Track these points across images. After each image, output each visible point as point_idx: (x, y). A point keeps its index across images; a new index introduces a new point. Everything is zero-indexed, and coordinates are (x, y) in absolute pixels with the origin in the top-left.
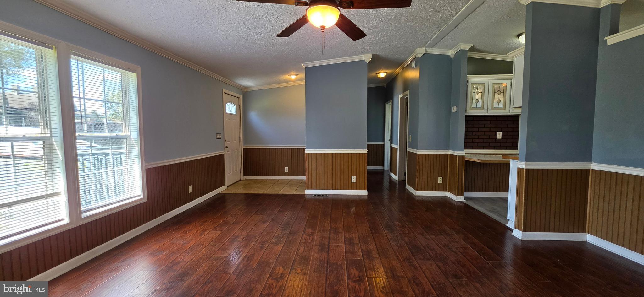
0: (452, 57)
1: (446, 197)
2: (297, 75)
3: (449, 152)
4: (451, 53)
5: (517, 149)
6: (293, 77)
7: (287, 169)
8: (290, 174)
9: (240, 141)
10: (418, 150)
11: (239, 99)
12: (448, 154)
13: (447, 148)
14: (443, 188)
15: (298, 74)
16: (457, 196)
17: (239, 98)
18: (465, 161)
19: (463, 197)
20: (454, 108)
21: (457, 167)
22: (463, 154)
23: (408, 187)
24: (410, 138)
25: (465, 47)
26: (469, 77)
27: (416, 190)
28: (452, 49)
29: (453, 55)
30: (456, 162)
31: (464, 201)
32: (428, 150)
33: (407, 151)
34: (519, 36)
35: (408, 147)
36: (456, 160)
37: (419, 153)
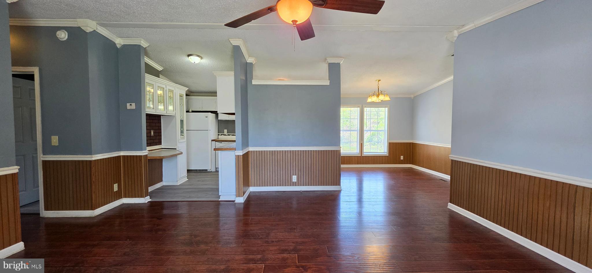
0: (118, 46)
1: (123, 205)
3: (122, 153)
4: (119, 42)
5: (161, 144)
10: (93, 156)
12: (120, 156)
13: (120, 150)
14: (118, 196)
16: (145, 198)
18: (148, 159)
19: (149, 197)
20: (131, 105)
21: (142, 168)
22: (147, 154)
23: (57, 213)
24: (55, 140)
25: (144, 44)
26: (146, 76)
27: (92, 210)
28: (119, 38)
29: (121, 46)
30: (140, 162)
31: (150, 200)
32: (103, 153)
33: (41, 162)
34: (189, 56)
35: (44, 154)
36: (141, 160)
37: (93, 159)
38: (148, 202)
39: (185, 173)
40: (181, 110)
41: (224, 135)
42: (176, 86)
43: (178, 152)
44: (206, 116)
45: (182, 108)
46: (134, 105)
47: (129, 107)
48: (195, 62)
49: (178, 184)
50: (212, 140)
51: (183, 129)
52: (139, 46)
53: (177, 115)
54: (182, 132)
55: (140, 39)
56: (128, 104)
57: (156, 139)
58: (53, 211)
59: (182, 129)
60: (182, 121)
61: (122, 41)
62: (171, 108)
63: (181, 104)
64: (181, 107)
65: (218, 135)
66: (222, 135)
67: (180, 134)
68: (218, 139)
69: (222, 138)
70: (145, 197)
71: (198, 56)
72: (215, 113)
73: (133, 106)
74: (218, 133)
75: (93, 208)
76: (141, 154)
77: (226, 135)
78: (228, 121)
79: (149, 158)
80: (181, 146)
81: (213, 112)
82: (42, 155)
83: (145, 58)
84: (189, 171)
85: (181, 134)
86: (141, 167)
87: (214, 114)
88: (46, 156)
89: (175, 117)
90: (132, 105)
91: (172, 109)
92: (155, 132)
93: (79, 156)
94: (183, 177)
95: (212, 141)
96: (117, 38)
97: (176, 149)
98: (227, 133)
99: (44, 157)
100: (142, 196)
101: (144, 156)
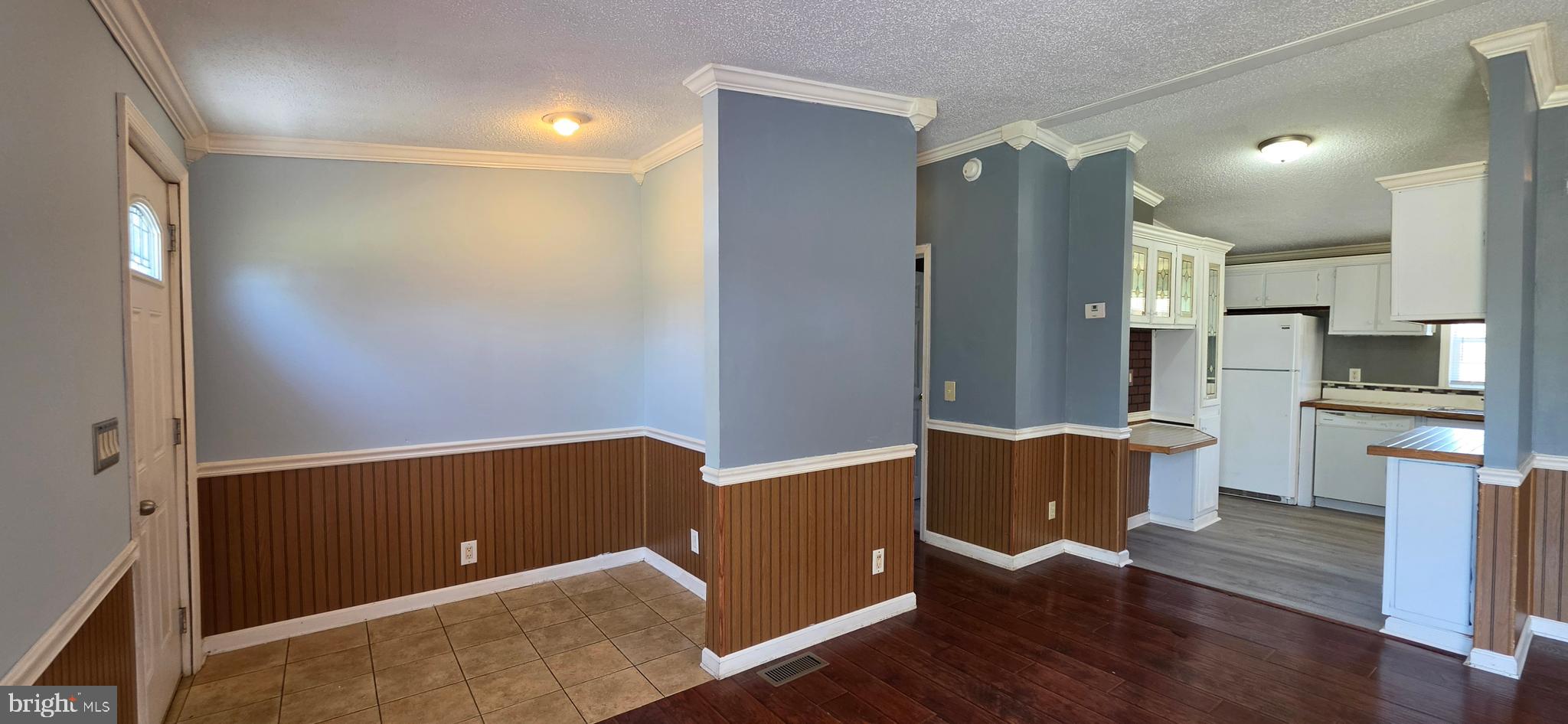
0: (1071, 166)
1: (1064, 556)
2: (584, 119)
3: (1068, 429)
4: (1074, 154)
5: (1150, 409)
6: (566, 128)
7: (469, 549)
8: (489, 566)
9: (177, 442)
10: (1017, 431)
11: (173, 189)
12: (1063, 434)
13: (1062, 419)
14: (1054, 532)
15: (590, 111)
16: (1119, 553)
17: (169, 182)
18: (1131, 451)
19: (1126, 551)
20: (1095, 307)
21: (1115, 472)
22: (1127, 436)
23: (947, 541)
24: (950, 391)
25: (1135, 143)
26: (1134, 228)
27: (1009, 554)
28: (1075, 146)
29: (1077, 162)
30: (1112, 456)
31: (1130, 562)
32: (1033, 426)
33: (927, 431)
34: (1262, 145)
35: (930, 418)
36: (1112, 452)
37: (1018, 438)
38: (1125, 566)
39: (1213, 500)
40: (1213, 310)
41: (1347, 387)
42: (1203, 243)
43: (1199, 438)
44: (1286, 325)
45: (1215, 304)
46: (1102, 306)
47: (1089, 313)
48: (1283, 161)
49: (1196, 530)
50: (1301, 403)
51: (1214, 368)
52: (1124, 152)
53: (1199, 327)
54: (1211, 373)
55: (1127, 133)
56: (1088, 307)
57: (1138, 394)
58: (940, 536)
59: (1211, 368)
60: (1212, 341)
61: (1080, 150)
62: (1185, 306)
63: (1213, 295)
64: (1211, 300)
65: (1323, 386)
66: (1336, 386)
67: (1205, 378)
68: (1321, 399)
69: (1336, 395)
70: (1120, 551)
71: (1299, 137)
72: (1320, 314)
73: (1101, 311)
74: (1323, 379)
75: (1011, 551)
76: (1113, 435)
77: (1355, 388)
78: (1371, 337)
79: (1131, 449)
80: (1208, 420)
81: (1307, 311)
82: (928, 418)
83: (1135, 188)
84: (1223, 491)
85: (1209, 378)
86: (1112, 471)
87: (1312, 318)
88: (936, 421)
89: (1193, 335)
90: (1098, 308)
91: (1188, 310)
92: (1137, 375)
93: (989, 427)
94: (1209, 511)
95: (1301, 406)
96: (1069, 145)
97: (1192, 425)
98: (1361, 382)
99: (932, 423)
100: (1110, 546)
101: (1121, 440)
